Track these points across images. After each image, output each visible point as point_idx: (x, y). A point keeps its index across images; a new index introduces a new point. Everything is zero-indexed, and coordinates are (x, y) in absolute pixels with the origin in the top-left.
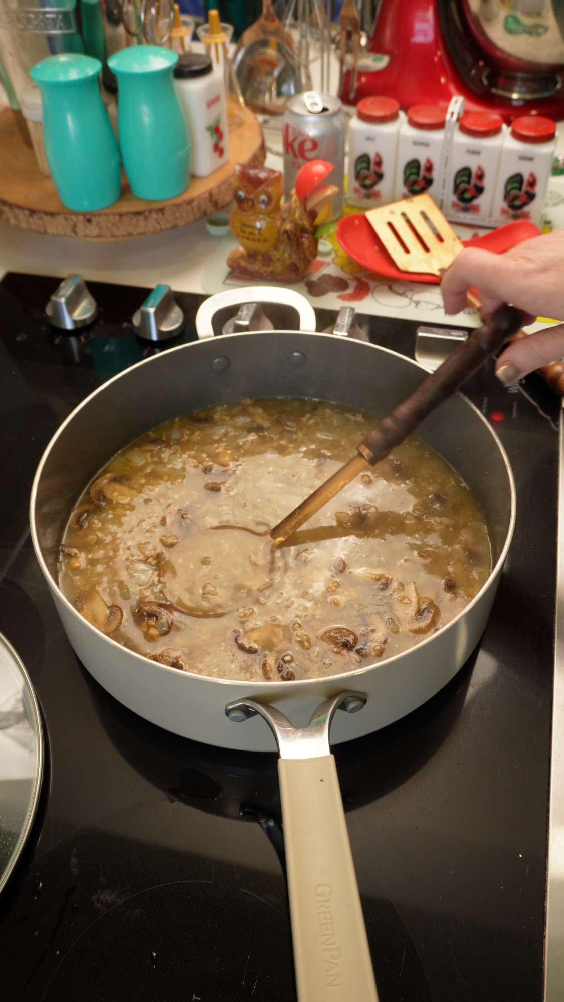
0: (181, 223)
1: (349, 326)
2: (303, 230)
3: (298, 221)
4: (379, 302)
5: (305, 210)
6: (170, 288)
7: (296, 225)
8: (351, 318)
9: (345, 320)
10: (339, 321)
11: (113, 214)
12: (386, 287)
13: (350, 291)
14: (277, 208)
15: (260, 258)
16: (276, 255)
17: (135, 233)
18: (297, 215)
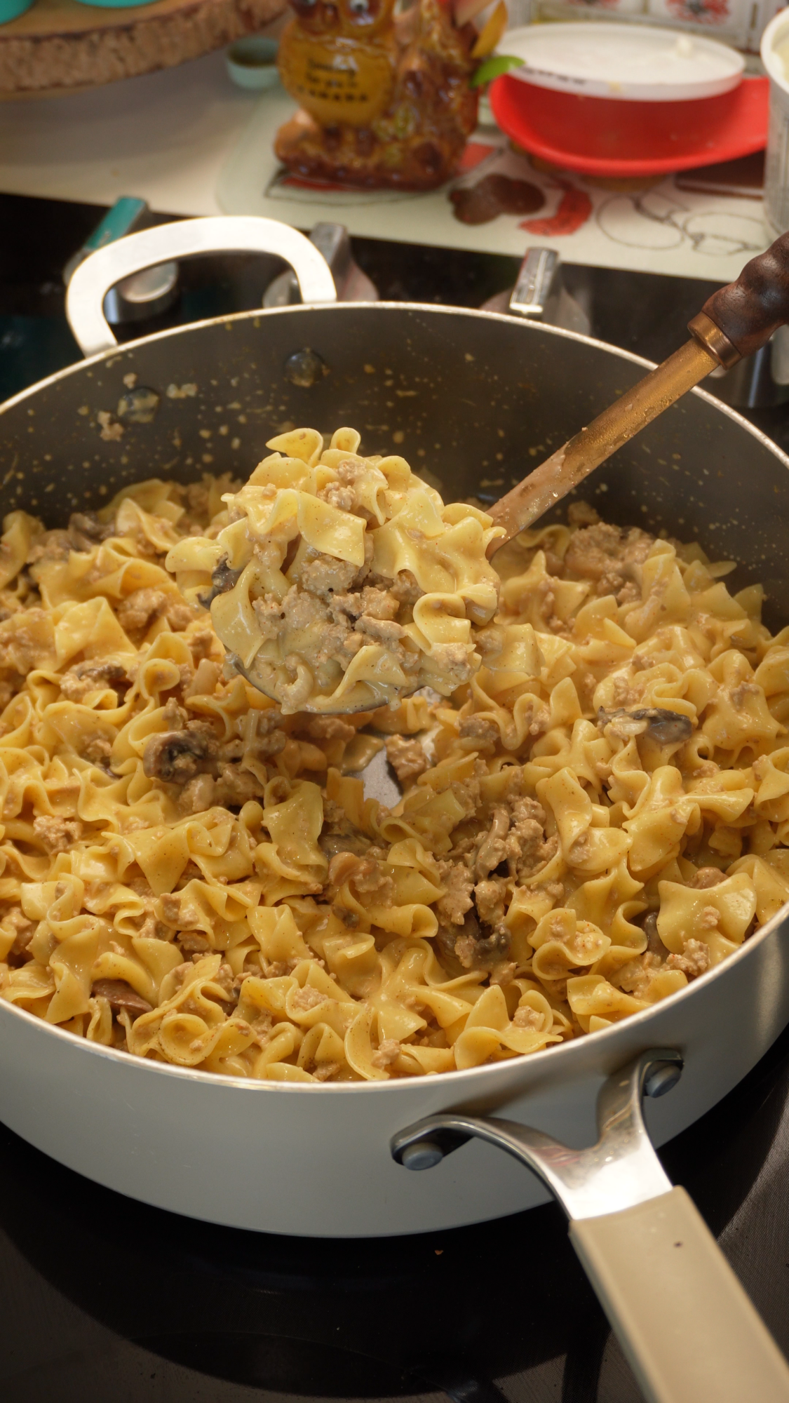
0: (171, 59)
1: (545, 292)
2: (448, 70)
3: (438, 49)
4: (612, 238)
5: (453, 22)
6: (146, 207)
7: (432, 59)
8: (549, 274)
9: (536, 279)
10: (523, 279)
11: (19, 38)
12: (629, 204)
13: (547, 213)
14: (388, 24)
15: (349, 137)
16: (386, 128)
17: (68, 80)
18: (435, 37)
